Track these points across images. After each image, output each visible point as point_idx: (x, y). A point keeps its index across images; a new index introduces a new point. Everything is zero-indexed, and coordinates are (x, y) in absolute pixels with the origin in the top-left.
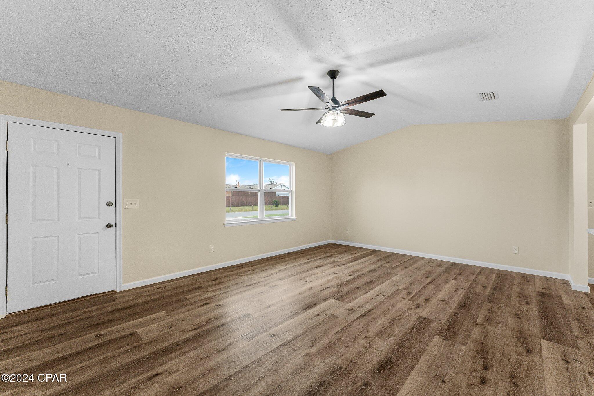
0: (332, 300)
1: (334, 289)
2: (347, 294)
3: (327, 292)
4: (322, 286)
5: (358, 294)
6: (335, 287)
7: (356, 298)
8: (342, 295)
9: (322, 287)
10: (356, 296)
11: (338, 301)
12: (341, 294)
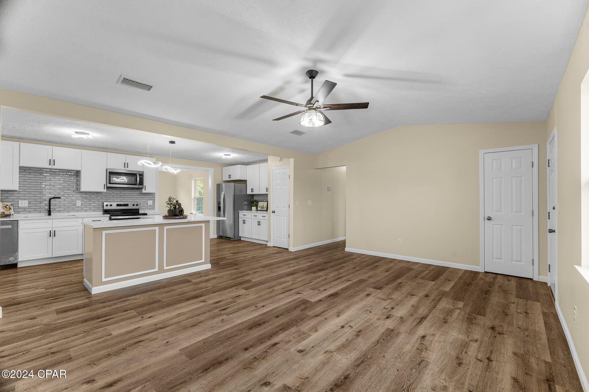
0: (313, 301)
1: (309, 314)
2: (295, 308)
3: (319, 309)
4: (326, 319)
5: (283, 307)
6: (308, 316)
7: (289, 302)
8: (302, 305)
9: (325, 317)
10: (287, 306)
11: (308, 299)
12: (303, 307)
